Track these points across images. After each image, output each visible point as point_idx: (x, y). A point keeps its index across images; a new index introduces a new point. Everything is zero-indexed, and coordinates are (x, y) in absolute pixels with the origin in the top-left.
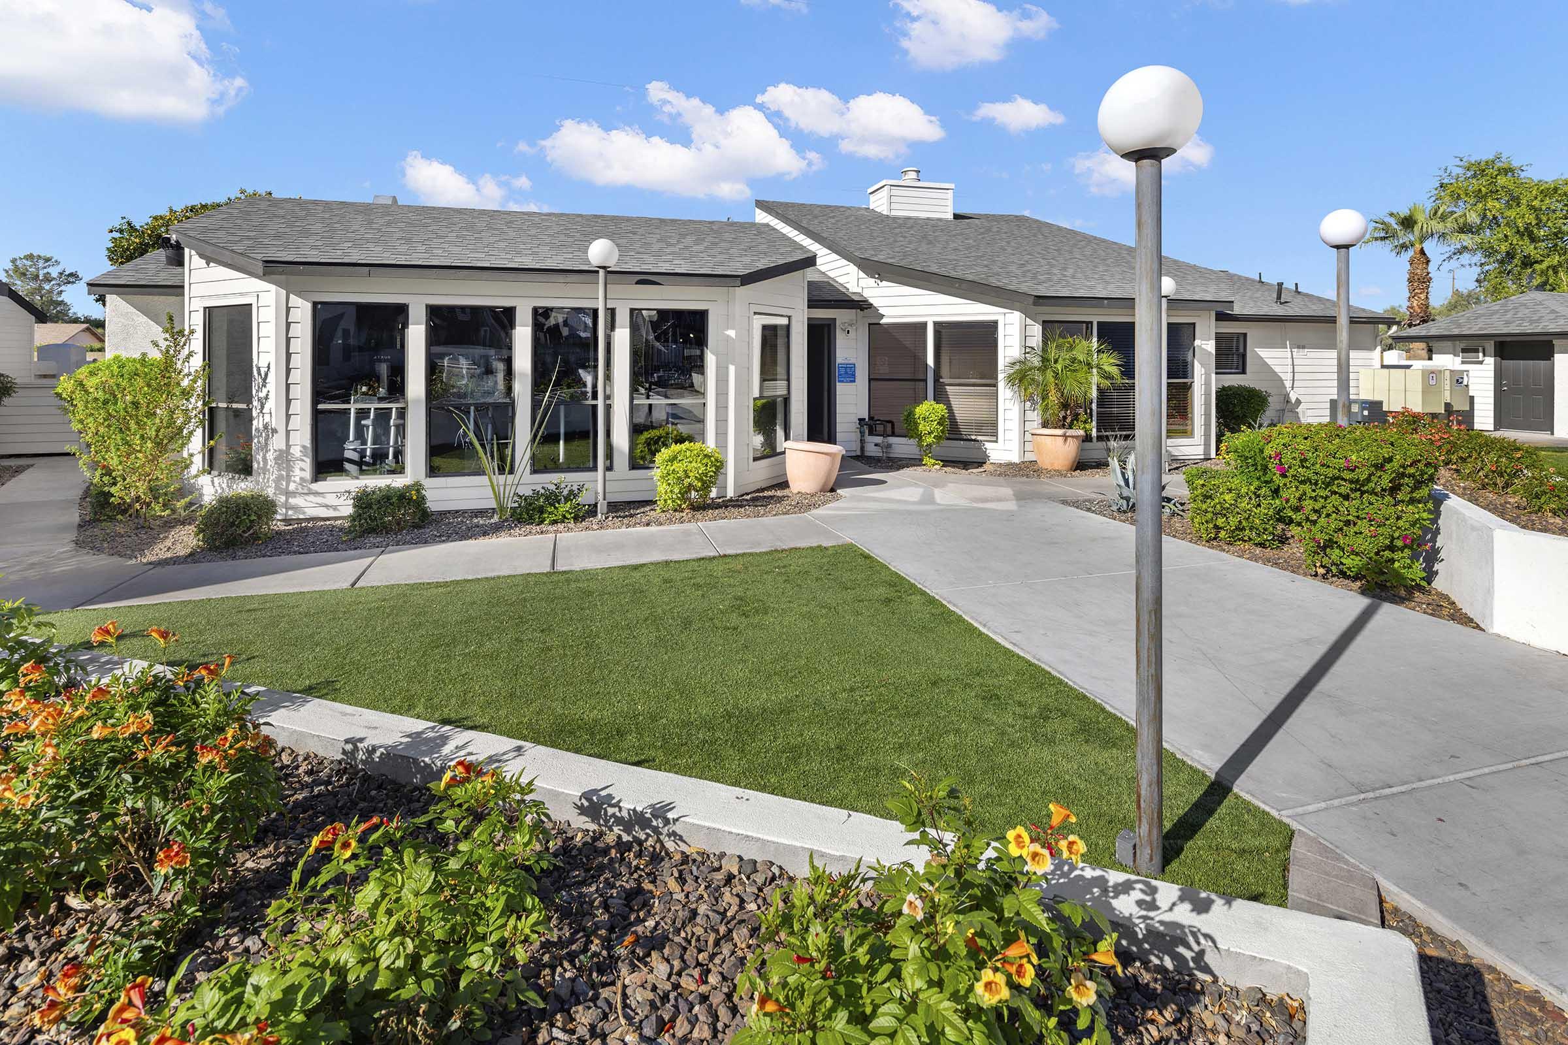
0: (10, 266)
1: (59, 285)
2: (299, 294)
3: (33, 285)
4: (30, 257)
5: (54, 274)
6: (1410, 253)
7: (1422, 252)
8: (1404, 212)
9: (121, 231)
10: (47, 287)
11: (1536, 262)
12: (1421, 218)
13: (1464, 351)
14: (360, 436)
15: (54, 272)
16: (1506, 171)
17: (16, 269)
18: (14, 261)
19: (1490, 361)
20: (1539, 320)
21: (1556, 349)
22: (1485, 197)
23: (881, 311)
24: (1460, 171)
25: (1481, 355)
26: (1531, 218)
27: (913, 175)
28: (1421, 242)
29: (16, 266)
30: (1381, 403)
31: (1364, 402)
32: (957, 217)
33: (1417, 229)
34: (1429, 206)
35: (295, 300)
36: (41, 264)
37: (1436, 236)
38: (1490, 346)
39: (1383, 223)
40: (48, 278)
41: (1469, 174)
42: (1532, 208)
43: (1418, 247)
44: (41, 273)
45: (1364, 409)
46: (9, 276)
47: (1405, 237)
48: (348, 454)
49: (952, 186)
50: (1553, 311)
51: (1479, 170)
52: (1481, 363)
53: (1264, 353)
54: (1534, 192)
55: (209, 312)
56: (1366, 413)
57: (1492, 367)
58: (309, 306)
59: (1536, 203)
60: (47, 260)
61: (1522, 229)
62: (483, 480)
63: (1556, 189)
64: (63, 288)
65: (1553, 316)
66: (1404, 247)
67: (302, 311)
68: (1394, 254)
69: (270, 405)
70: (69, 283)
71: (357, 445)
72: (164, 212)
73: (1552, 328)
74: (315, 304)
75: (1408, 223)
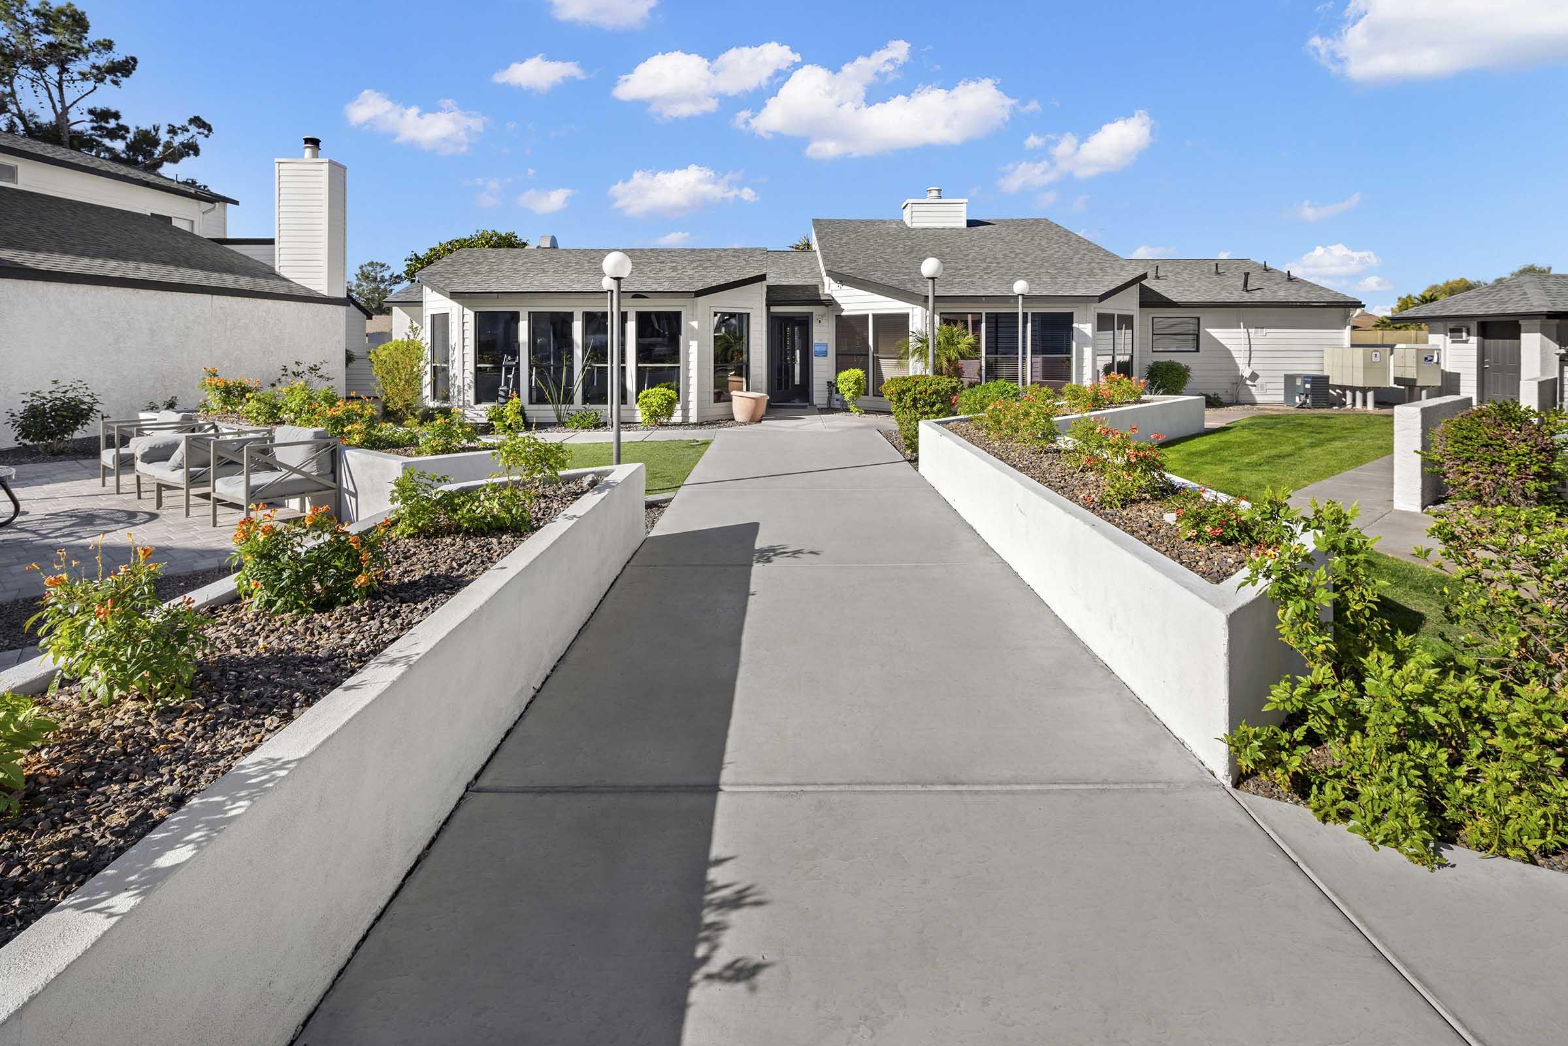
0: (359, 271)
1: (390, 285)
2: (468, 308)
3: (374, 285)
4: (371, 264)
5: (387, 277)
9: (411, 260)
10: (382, 287)
13: (1452, 331)
14: (507, 384)
15: (387, 275)
17: (363, 273)
18: (361, 267)
19: (1474, 340)
20: (1509, 302)
21: (1523, 328)
23: (843, 306)
25: (1464, 334)
27: (935, 193)
29: (363, 271)
30: (1327, 378)
31: (1307, 376)
32: (971, 223)
35: (466, 311)
36: (378, 269)
38: (1474, 327)
40: (383, 280)
44: (379, 275)
45: (1306, 382)
46: (359, 279)
48: (501, 393)
49: (966, 200)
52: (1466, 342)
53: (1215, 333)
55: (433, 316)
56: (1308, 386)
57: (1475, 346)
58: (473, 314)
60: (383, 266)
62: (550, 407)
64: (392, 287)
67: (470, 316)
69: (456, 364)
70: (396, 283)
71: (505, 388)
72: (436, 246)
73: (1518, 310)
74: (476, 313)
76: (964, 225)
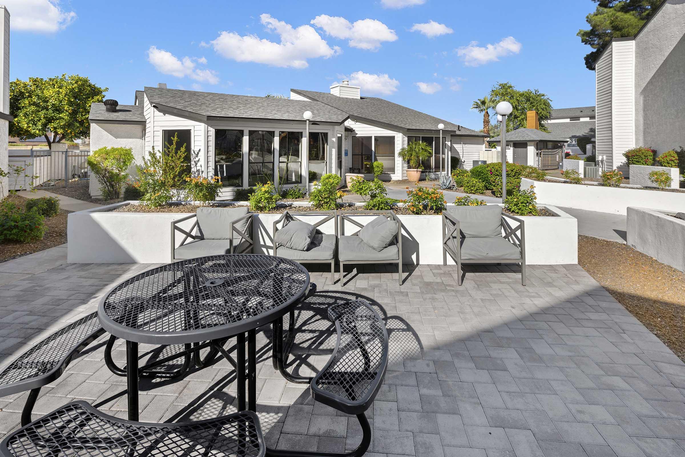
2: (211, 127)
6: (484, 113)
7: (487, 112)
8: (482, 99)
11: (518, 117)
12: (487, 101)
16: (510, 87)
19: (512, 148)
20: (524, 137)
21: (528, 145)
22: (504, 95)
23: (357, 132)
24: (498, 86)
25: (509, 147)
26: (517, 103)
28: (487, 109)
33: (486, 105)
34: (489, 97)
35: (210, 129)
37: (491, 108)
38: (512, 144)
39: (476, 102)
41: (500, 87)
42: (517, 100)
43: (486, 111)
45: (482, 163)
47: (482, 107)
50: (527, 134)
51: (503, 86)
52: (509, 149)
54: (518, 95)
57: (513, 151)
58: (214, 130)
59: (518, 98)
61: (514, 106)
63: (523, 94)
65: (527, 135)
66: (482, 110)
67: (212, 132)
68: (479, 113)
73: (527, 139)
74: (216, 130)
75: (483, 103)
76: (359, 98)
